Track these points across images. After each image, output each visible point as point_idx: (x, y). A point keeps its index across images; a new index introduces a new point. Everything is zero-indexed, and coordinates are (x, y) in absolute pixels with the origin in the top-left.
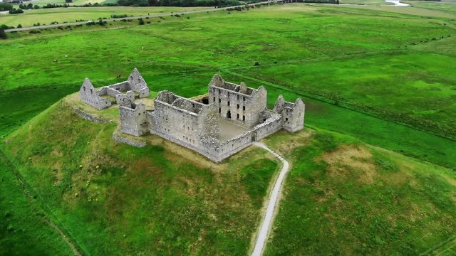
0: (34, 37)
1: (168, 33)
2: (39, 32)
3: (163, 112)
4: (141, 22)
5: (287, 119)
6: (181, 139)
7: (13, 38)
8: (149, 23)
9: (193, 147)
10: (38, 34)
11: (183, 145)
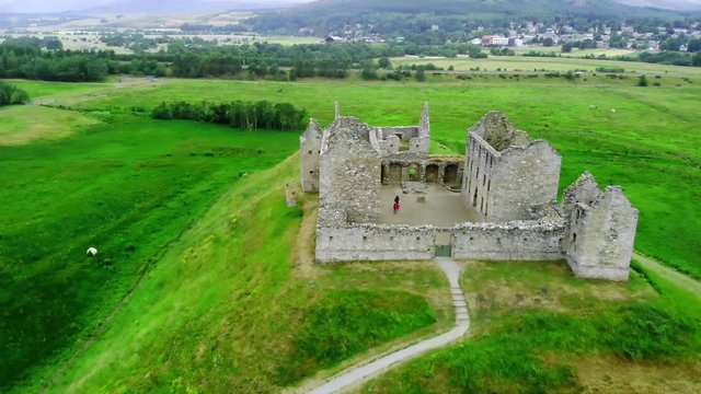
0: (460, 83)
1: (672, 101)
2: (469, 78)
4: (643, 83)
5: (575, 236)
7: (431, 81)
8: (657, 84)
10: (467, 81)
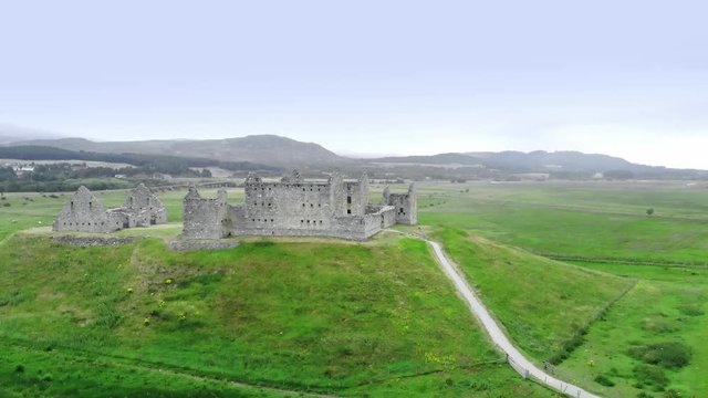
3: (263, 194)
5: (402, 210)
6: (297, 226)
9: (320, 231)
11: (299, 234)
